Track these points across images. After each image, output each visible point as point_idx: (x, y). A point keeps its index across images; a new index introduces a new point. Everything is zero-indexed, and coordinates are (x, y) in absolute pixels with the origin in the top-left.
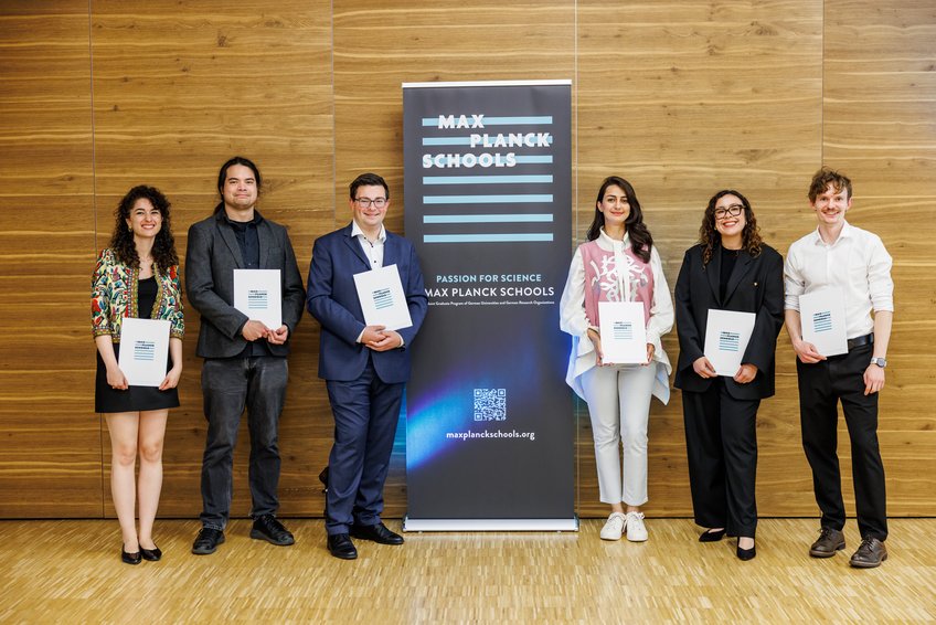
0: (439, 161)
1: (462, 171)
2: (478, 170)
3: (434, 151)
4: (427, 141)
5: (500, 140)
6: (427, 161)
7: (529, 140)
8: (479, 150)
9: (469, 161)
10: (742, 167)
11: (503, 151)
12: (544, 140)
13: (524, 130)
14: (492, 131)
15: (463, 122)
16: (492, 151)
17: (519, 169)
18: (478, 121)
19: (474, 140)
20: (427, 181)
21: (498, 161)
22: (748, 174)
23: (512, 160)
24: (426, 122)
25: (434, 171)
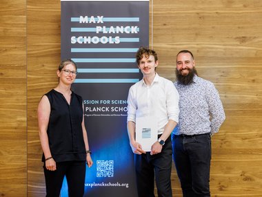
0: (80, 40)
1: (92, 45)
2: (100, 45)
3: (77, 35)
4: (73, 30)
5: (112, 30)
6: (74, 40)
7: (127, 30)
8: (100, 35)
9: (95, 40)
10: (238, 45)
11: (113, 35)
12: (135, 30)
13: (124, 24)
14: (108, 25)
15: (92, 19)
16: (108, 35)
17: (122, 45)
18: (100, 19)
19: (98, 29)
20: (73, 50)
21: (111, 40)
22: (241, 49)
23: (118, 40)
24: (73, 19)
25: (77, 45)
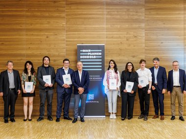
0: (83, 57)
1: (87, 59)
2: (89, 59)
3: (82, 55)
4: (81, 54)
5: (93, 54)
6: (81, 57)
7: (98, 54)
8: (90, 55)
9: (88, 57)
11: (94, 56)
12: (100, 54)
13: (97, 52)
14: (92, 52)
15: (87, 51)
16: (92, 55)
17: (96, 58)
18: (89, 51)
19: (89, 54)
21: (93, 57)
23: (95, 57)
24: (81, 51)
25: (82, 59)
